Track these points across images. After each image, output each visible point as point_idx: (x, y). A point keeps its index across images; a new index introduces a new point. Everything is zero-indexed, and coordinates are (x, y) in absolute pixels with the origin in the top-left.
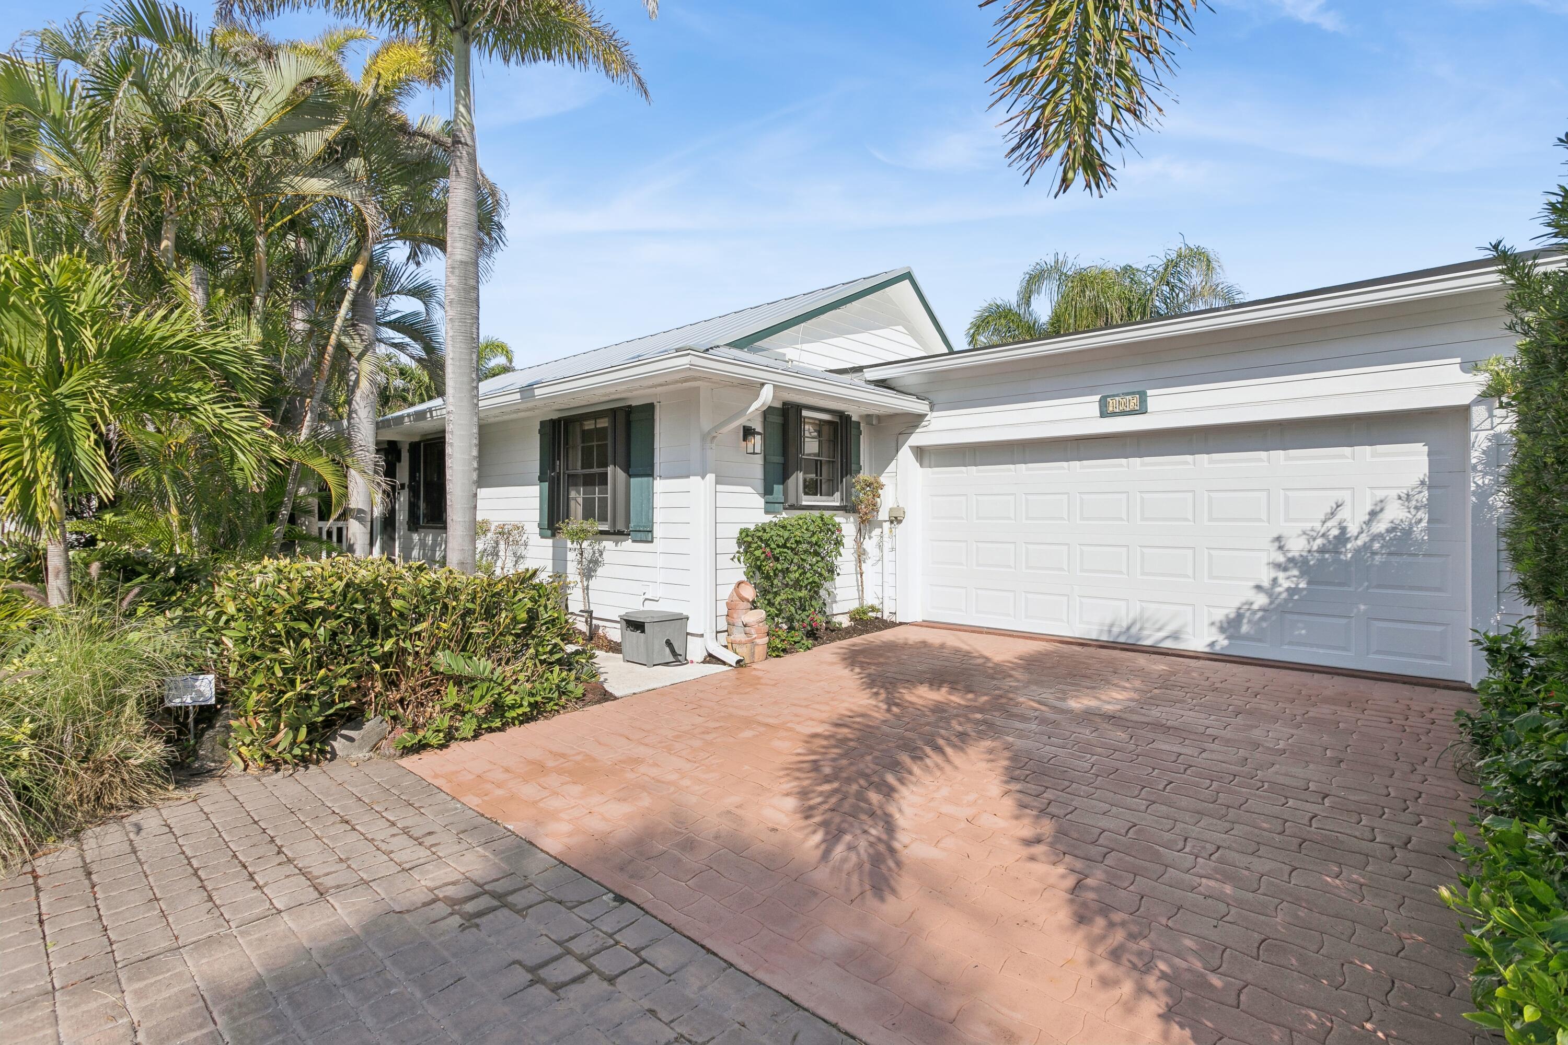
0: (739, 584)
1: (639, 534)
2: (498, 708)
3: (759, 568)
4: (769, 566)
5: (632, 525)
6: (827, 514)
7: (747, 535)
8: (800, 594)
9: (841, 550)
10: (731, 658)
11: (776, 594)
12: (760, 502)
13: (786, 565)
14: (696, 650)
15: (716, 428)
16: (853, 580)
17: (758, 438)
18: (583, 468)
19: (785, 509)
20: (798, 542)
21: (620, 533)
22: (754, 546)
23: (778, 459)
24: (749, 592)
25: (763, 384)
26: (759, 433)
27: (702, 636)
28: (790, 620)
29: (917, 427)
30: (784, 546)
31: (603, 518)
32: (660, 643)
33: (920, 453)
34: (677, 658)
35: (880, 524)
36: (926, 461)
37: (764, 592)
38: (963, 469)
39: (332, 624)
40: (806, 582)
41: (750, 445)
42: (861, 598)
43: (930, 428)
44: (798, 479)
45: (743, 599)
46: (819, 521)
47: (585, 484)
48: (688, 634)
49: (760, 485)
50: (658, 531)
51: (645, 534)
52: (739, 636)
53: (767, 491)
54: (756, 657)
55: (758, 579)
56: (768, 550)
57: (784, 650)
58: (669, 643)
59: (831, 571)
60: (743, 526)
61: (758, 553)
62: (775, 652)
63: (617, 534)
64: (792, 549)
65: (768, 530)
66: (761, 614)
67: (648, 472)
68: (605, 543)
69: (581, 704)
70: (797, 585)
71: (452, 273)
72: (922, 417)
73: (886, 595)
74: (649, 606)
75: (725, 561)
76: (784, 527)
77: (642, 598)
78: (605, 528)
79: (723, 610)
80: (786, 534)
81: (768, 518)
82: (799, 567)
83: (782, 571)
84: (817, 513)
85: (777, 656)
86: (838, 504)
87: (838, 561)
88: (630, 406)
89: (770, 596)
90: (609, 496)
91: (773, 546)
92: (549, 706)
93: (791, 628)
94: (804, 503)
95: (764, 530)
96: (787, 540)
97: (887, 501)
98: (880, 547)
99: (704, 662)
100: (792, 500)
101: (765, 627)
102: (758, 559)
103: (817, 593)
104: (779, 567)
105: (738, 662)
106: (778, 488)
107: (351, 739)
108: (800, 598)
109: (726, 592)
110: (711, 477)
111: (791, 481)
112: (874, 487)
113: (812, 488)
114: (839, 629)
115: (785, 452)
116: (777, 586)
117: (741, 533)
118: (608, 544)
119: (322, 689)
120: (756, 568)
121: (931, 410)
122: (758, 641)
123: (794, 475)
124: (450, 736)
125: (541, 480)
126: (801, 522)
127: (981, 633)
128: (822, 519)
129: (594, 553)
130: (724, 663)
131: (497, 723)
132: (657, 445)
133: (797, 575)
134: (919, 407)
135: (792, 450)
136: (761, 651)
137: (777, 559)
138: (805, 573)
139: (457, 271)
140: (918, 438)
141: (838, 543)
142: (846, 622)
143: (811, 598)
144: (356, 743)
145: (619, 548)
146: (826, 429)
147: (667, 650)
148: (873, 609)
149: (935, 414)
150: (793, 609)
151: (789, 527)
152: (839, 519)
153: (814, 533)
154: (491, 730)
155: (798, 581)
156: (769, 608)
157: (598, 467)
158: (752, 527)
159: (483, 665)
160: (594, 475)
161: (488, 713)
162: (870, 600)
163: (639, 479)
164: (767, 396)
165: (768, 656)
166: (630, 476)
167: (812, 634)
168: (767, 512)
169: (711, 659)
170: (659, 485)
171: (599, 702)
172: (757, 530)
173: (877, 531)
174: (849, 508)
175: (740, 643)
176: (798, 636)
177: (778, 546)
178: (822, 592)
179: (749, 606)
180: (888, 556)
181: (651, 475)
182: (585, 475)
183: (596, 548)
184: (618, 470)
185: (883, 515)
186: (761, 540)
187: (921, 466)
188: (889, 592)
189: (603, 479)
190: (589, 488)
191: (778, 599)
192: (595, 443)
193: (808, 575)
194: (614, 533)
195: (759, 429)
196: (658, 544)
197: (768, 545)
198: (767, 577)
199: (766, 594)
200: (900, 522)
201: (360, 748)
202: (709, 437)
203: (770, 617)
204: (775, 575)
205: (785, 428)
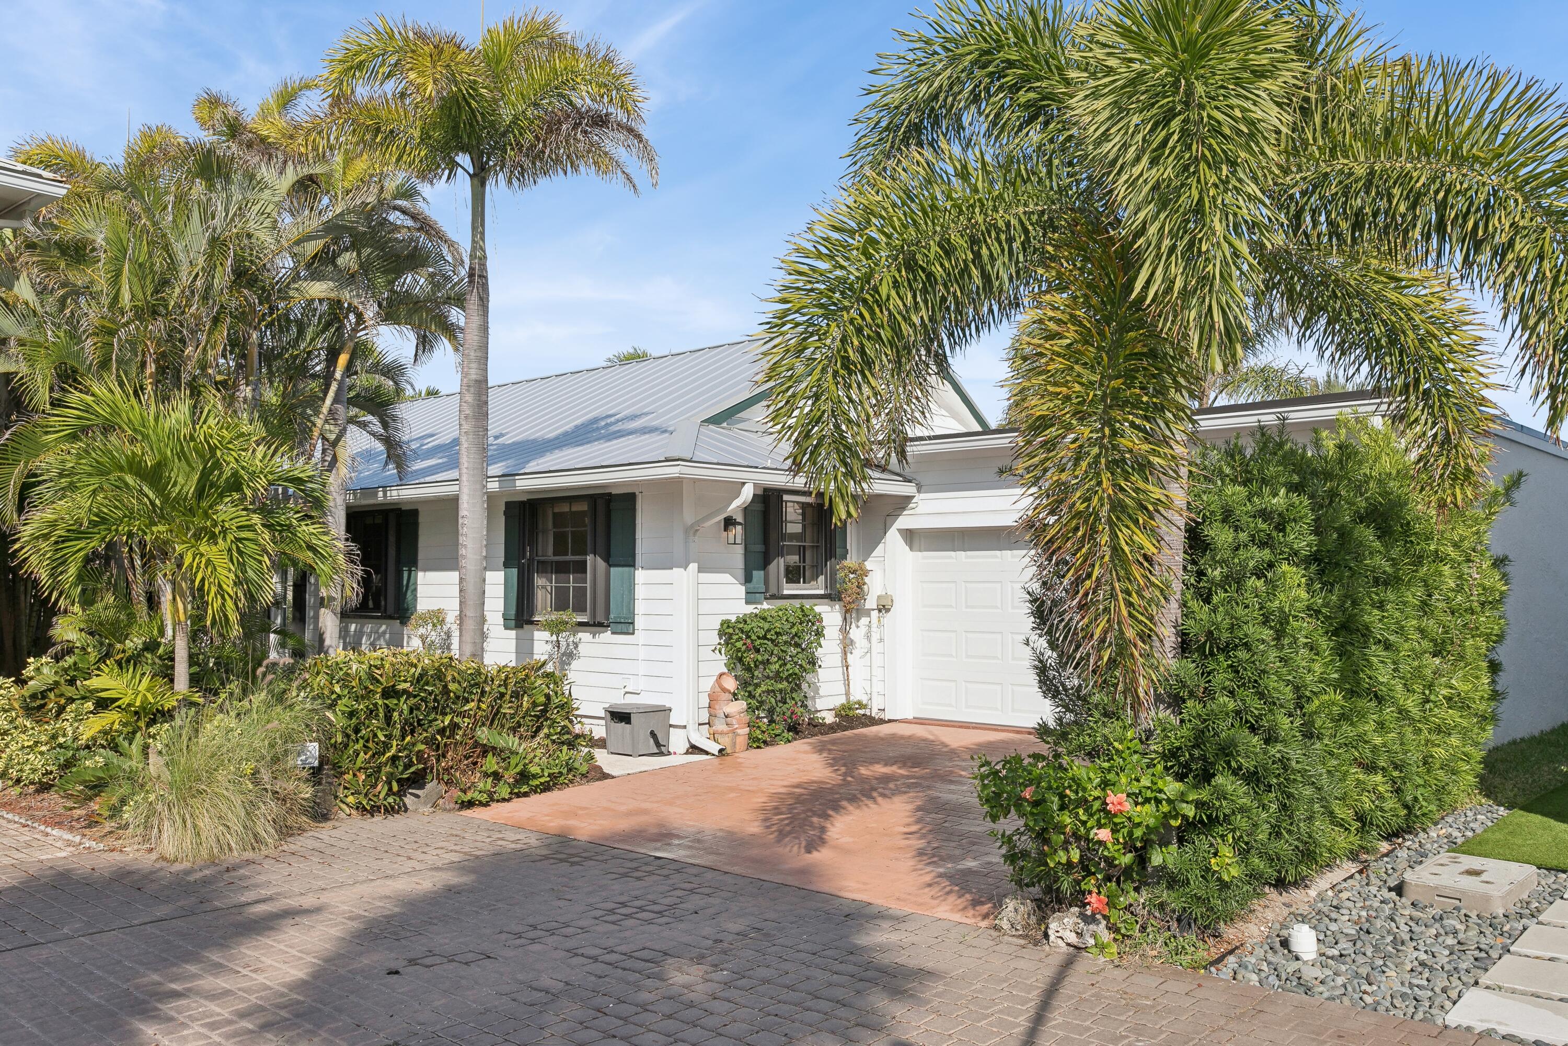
0: (721, 675)
1: (620, 626)
2: (524, 776)
3: (740, 660)
4: (750, 657)
5: (612, 616)
6: (807, 604)
7: (728, 627)
8: (780, 686)
9: (822, 641)
10: (714, 748)
11: (757, 686)
12: (741, 590)
13: (766, 657)
14: (677, 742)
15: (699, 522)
16: (838, 673)
17: (739, 528)
18: (555, 554)
19: (766, 599)
20: (777, 634)
21: (600, 625)
22: (735, 637)
23: (759, 548)
24: (731, 684)
25: (744, 483)
26: (740, 524)
27: (685, 727)
28: (771, 711)
29: (904, 509)
30: (765, 637)
31: (580, 608)
32: (644, 735)
33: (910, 536)
34: (661, 749)
35: (868, 613)
36: (916, 545)
37: (744, 684)
38: (952, 553)
39: (412, 701)
40: (786, 674)
41: (731, 535)
42: (847, 694)
43: (917, 511)
44: (779, 565)
45: (725, 690)
46: (799, 613)
47: (558, 572)
48: (671, 726)
49: (741, 573)
50: (639, 622)
51: (626, 625)
52: (720, 726)
53: (748, 579)
54: (738, 747)
55: (739, 672)
56: (749, 641)
57: (765, 742)
58: (653, 734)
59: (813, 662)
60: (725, 617)
61: (739, 644)
62: (756, 743)
63: (596, 625)
64: (772, 641)
65: (749, 621)
66: (742, 705)
67: (630, 561)
68: (580, 635)
69: (585, 780)
70: (777, 677)
71: (468, 390)
72: (909, 499)
73: (875, 690)
74: (630, 699)
75: (706, 653)
76: (764, 619)
77: (623, 691)
78: (583, 619)
79: (705, 701)
80: (766, 626)
81: (750, 609)
82: (779, 658)
83: (762, 663)
84: (797, 603)
85: (758, 747)
86: (822, 592)
87: (819, 652)
88: (610, 494)
89: (750, 688)
90: (588, 585)
91: (754, 637)
92: (561, 779)
93: (772, 721)
94: (786, 592)
95: (745, 622)
96: (769, 630)
97: (875, 586)
98: (868, 637)
99: (687, 753)
100: (773, 590)
101: (746, 718)
102: (739, 650)
103: (799, 686)
104: (760, 658)
105: (721, 751)
106: (758, 575)
107: (417, 796)
108: (781, 691)
109: (708, 684)
110: (693, 567)
111: (772, 567)
112: (861, 573)
113: (794, 575)
114: (824, 725)
115: (766, 541)
116: (758, 678)
117: (722, 625)
118: (584, 636)
119: (406, 752)
120: (737, 660)
121: (919, 491)
122: (739, 731)
123: (775, 561)
124: (492, 798)
125: (507, 565)
126: (780, 613)
127: (968, 728)
128: (803, 611)
129: (568, 645)
130: (707, 753)
131: (525, 789)
132: (638, 535)
133: (777, 666)
134: (907, 489)
135: (773, 536)
136: (742, 741)
137: (758, 651)
138: (785, 664)
139: (472, 389)
140: (904, 521)
141: (819, 634)
142: (830, 718)
143: (793, 690)
144: (422, 799)
145: (597, 639)
146: (809, 511)
147: (652, 741)
148: (861, 705)
149: (922, 496)
150: (773, 700)
151: (769, 619)
152: (822, 609)
153: (793, 625)
154: (518, 795)
155: (778, 672)
156: (750, 701)
157: (573, 554)
158: (733, 619)
159: (512, 741)
160: (567, 563)
161: (516, 781)
162: (857, 695)
163: (620, 569)
164: (747, 494)
165: (749, 747)
166: (610, 566)
167: (795, 729)
168: (747, 603)
169: (694, 749)
170: (641, 575)
171: (599, 779)
172: (738, 622)
173: (864, 621)
174: (833, 596)
175: (722, 733)
176: (779, 728)
177: (759, 638)
178: (804, 686)
179: (731, 697)
180: (876, 647)
181: (632, 565)
182: (557, 562)
183: (571, 639)
184: (598, 559)
185: (871, 603)
186: (742, 632)
187: (911, 549)
188: (878, 687)
189: (581, 568)
190: (562, 576)
191: (759, 691)
192: (569, 529)
193: (788, 666)
194: (594, 625)
195: (740, 519)
196: (640, 636)
197: (748, 637)
198: (748, 669)
199: (746, 686)
200: (888, 610)
201: (425, 804)
202: (692, 531)
203: (751, 709)
204: (756, 666)
205: (765, 514)
